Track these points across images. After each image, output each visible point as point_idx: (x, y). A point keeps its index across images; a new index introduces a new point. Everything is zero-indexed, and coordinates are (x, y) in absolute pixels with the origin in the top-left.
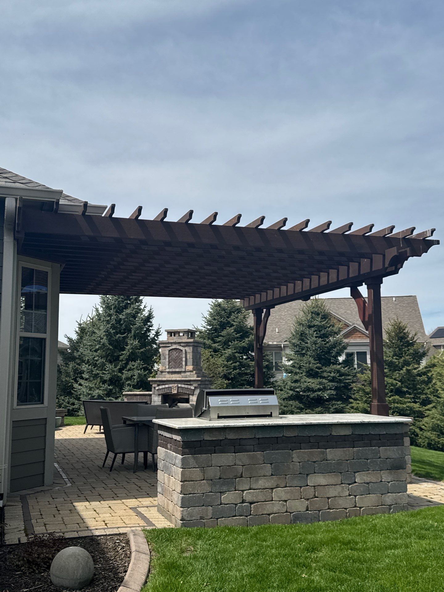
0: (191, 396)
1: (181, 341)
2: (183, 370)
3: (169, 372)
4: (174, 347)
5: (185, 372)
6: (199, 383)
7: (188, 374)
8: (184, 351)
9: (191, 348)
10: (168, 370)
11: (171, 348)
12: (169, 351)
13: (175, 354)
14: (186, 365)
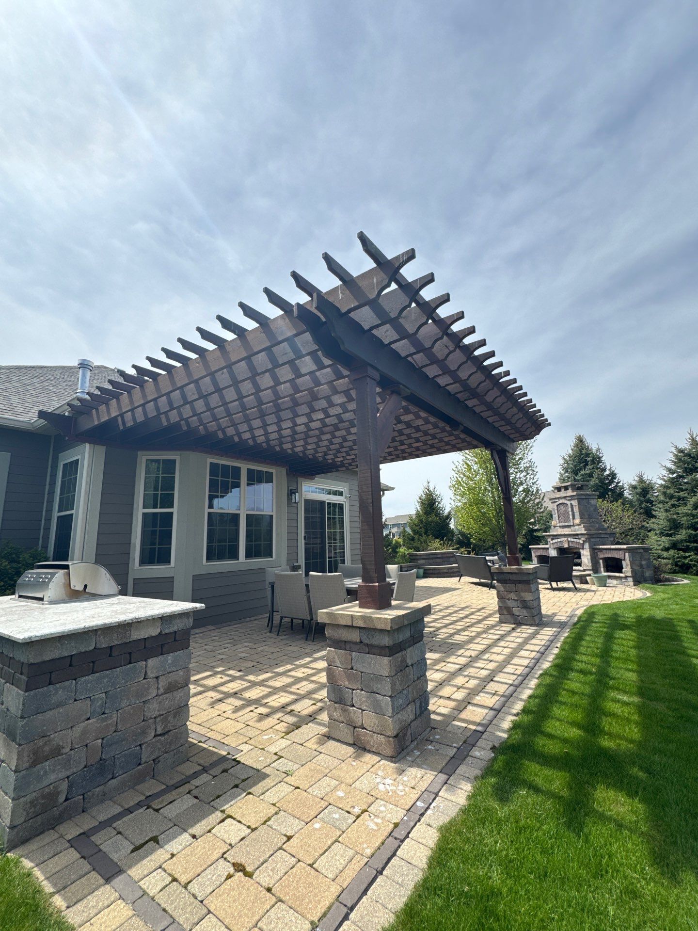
0: (581, 551)
1: (565, 495)
2: (572, 524)
3: (560, 526)
4: (561, 501)
5: (574, 525)
6: (586, 536)
7: (577, 527)
8: (569, 505)
9: (576, 501)
10: (558, 525)
11: (558, 503)
12: (558, 506)
13: (562, 507)
14: (574, 518)
